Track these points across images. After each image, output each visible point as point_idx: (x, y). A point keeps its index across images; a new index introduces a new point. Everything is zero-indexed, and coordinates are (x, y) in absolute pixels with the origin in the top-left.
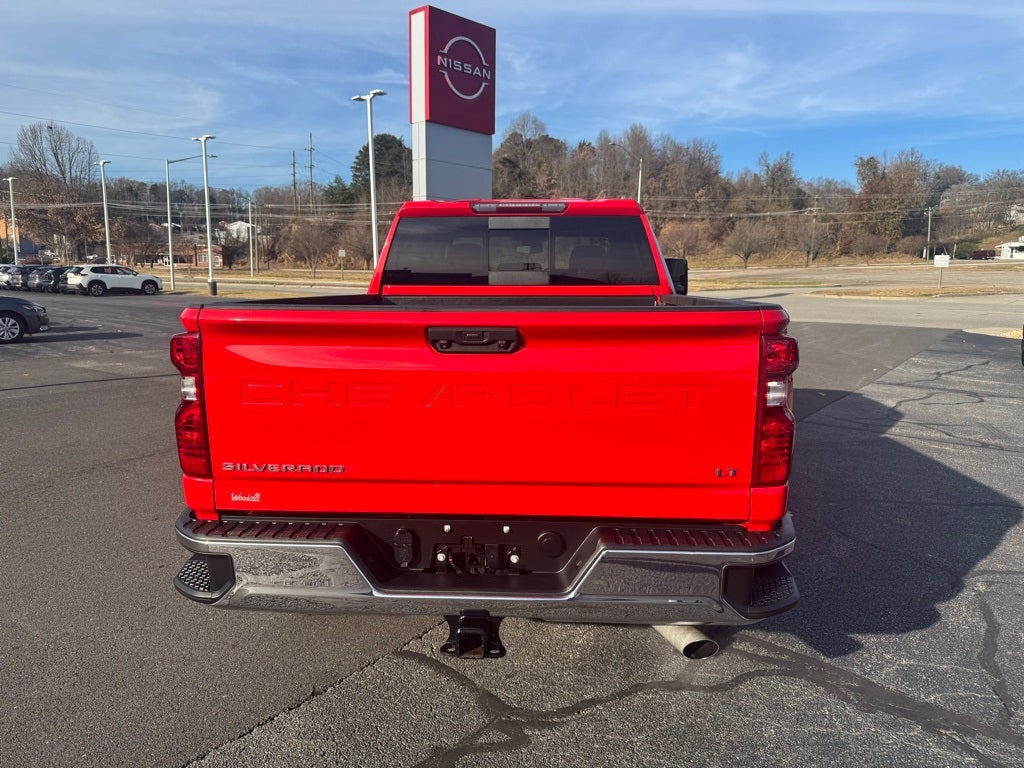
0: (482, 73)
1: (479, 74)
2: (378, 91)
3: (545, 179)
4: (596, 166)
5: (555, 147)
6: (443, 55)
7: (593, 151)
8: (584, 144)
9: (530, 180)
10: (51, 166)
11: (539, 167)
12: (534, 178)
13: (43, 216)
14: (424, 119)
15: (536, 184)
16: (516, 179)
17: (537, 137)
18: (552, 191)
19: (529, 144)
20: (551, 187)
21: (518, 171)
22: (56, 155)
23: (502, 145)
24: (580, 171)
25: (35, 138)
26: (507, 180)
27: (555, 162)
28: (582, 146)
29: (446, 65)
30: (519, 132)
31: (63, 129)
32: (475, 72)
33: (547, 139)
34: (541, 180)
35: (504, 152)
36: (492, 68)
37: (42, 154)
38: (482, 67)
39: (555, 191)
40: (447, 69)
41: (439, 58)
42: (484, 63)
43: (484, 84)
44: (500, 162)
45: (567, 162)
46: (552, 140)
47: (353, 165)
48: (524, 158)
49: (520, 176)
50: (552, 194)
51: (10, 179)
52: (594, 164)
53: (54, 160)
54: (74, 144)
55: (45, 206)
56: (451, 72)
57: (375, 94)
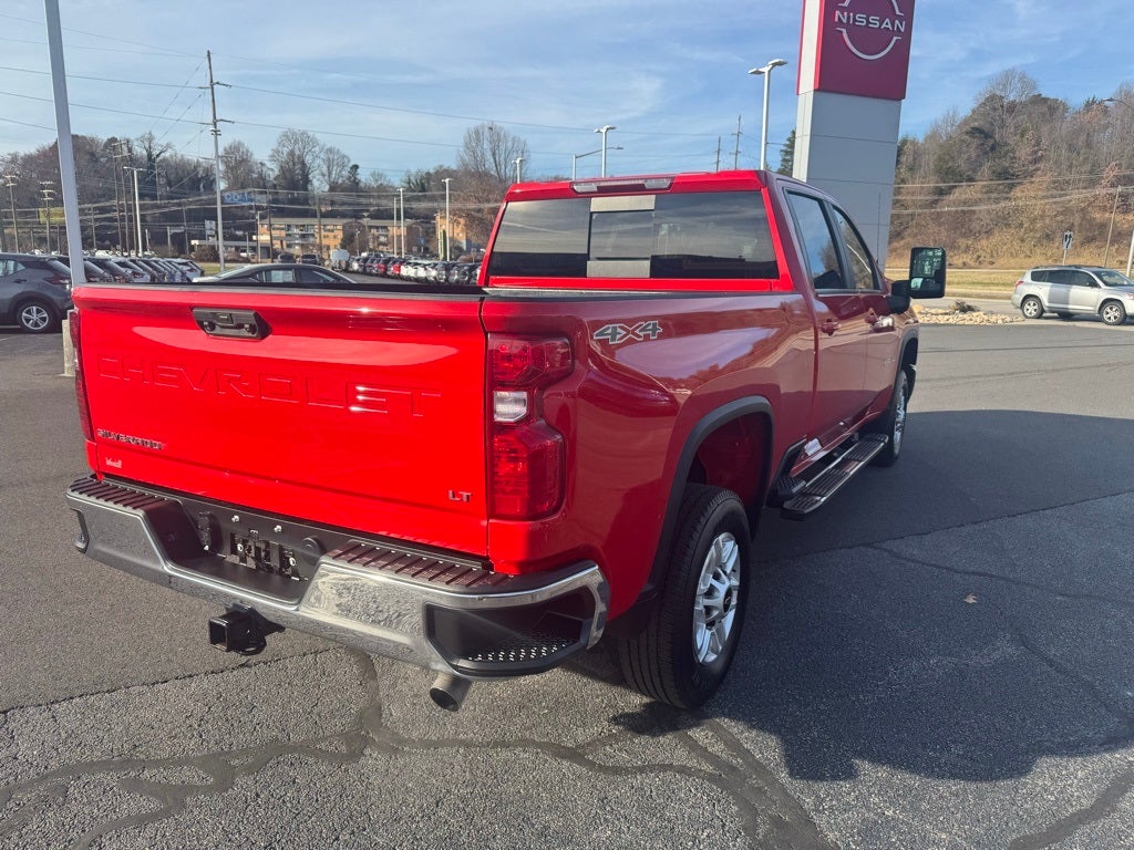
0: (893, 26)
1: (889, 26)
2: (777, 61)
3: (1029, 150)
4: (1110, 130)
5: (1049, 108)
6: (843, 10)
7: (1106, 111)
8: (1093, 102)
9: (1006, 153)
10: (490, 164)
11: (1022, 135)
12: (1013, 151)
13: (480, 215)
14: (812, 89)
15: (1015, 158)
16: (987, 153)
17: (1023, 99)
18: (1037, 165)
19: (1012, 108)
20: (1036, 161)
21: (991, 142)
22: (494, 154)
23: (974, 111)
24: (1083, 137)
25: (478, 139)
26: (974, 155)
27: (1045, 129)
28: (1089, 105)
29: (845, 21)
30: (998, 93)
31: (501, 129)
32: (884, 25)
33: (1039, 100)
34: (1024, 152)
35: (976, 120)
36: (908, 18)
37: (483, 155)
38: (894, 17)
39: (1041, 165)
40: (847, 26)
41: (838, 12)
42: (898, 13)
43: (895, 38)
44: (967, 133)
45: (1064, 128)
46: (1046, 100)
47: (785, 148)
48: (1003, 125)
49: (993, 148)
50: (1037, 169)
51: (447, 180)
52: (1107, 128)
53: (492, 160)
54: (510, 144)
55: (481, 206)
56: (852, 28)
57: (774, 65)
